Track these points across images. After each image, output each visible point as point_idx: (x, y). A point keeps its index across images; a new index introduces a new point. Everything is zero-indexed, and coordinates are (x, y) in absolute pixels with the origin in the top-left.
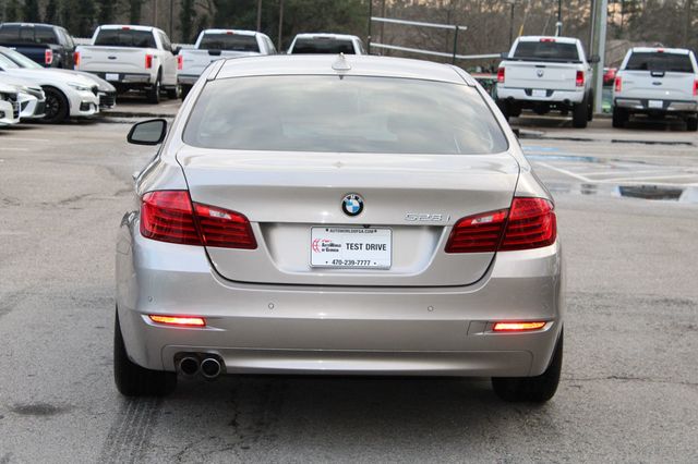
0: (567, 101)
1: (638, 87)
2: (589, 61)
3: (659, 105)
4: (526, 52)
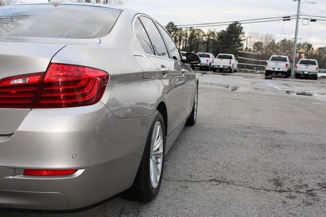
0: (283, 71)
1: (301, 68)
2: (290, 62)
3: (307, 73)
4: (274, 59)
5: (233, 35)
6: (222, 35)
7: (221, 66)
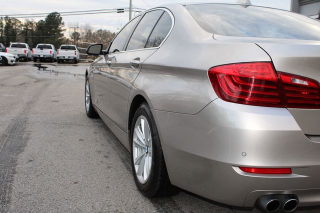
5: (52, 25)
6: (40, 25)
7: (67, 57)
